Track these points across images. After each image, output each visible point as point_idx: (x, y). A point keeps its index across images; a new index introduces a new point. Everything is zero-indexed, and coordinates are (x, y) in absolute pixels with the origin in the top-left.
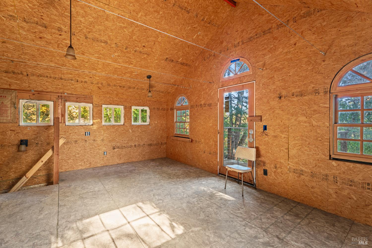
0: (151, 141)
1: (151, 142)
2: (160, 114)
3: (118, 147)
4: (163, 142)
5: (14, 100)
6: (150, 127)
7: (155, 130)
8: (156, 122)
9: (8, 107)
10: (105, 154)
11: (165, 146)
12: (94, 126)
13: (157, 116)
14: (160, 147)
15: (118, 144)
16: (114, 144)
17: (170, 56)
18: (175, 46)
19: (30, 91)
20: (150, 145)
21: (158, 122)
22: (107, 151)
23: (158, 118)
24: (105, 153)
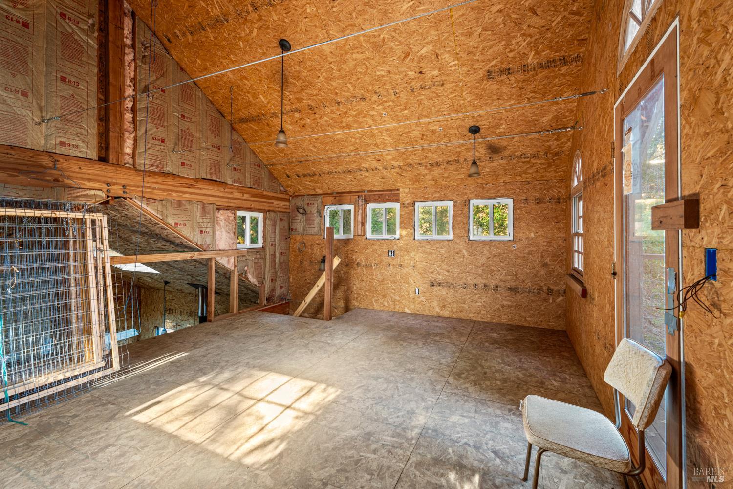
0: (515, 280)
1: (517, 283)
2: (545, 212)
3: (440, 284)
4: (555, 288)
5: (319, 207)
6: (515, 247)
7: (529, 254)
8: (532, 235)
9: (314, 216)
10: (417, 292)
11: (561, 298)
12: (401, 241)
13: (535, 219)
14: (546, 300)
15: (440, 278)
16: (432, 277)
17: (493, 63)
18: (490, 33)
19: (332, 193)
20: (514, 290)
21: (540, 233)
22: (420, 287)
23: (537, 222)
24: (417, 290)
